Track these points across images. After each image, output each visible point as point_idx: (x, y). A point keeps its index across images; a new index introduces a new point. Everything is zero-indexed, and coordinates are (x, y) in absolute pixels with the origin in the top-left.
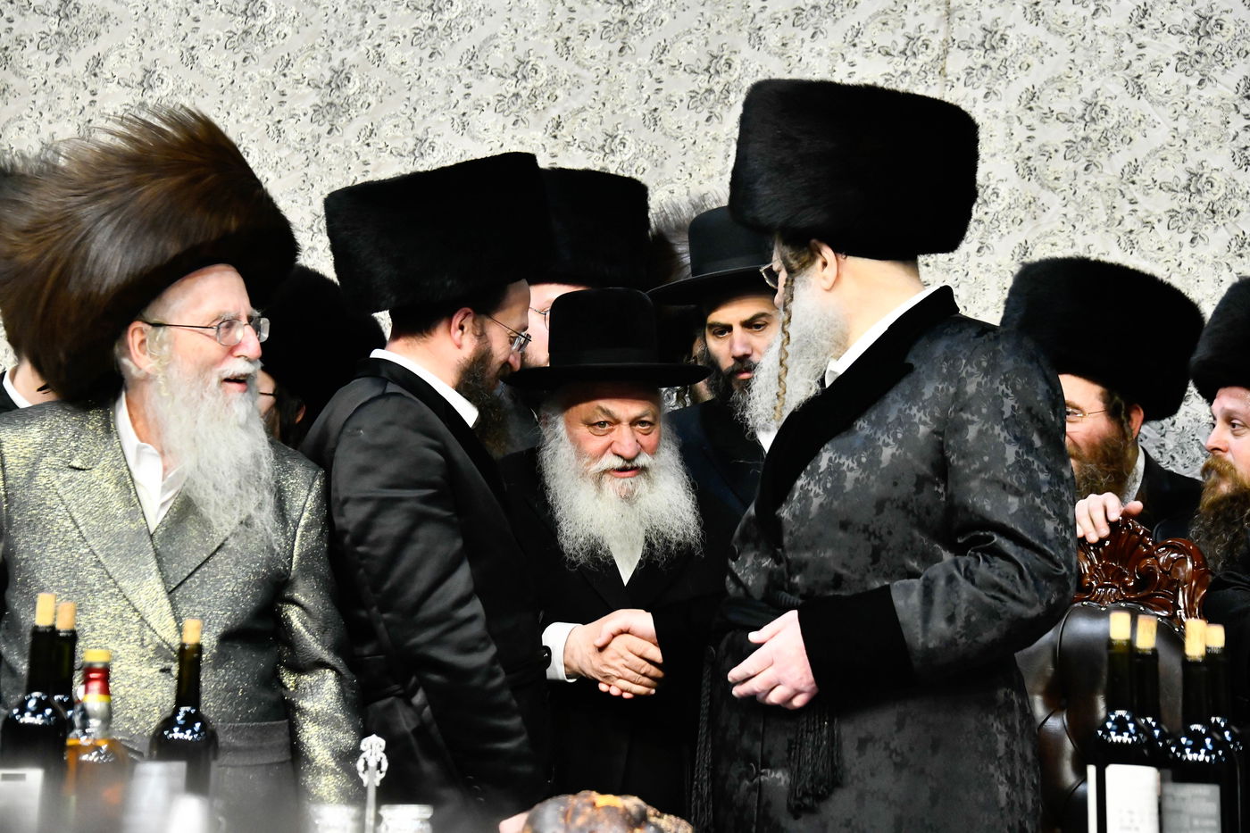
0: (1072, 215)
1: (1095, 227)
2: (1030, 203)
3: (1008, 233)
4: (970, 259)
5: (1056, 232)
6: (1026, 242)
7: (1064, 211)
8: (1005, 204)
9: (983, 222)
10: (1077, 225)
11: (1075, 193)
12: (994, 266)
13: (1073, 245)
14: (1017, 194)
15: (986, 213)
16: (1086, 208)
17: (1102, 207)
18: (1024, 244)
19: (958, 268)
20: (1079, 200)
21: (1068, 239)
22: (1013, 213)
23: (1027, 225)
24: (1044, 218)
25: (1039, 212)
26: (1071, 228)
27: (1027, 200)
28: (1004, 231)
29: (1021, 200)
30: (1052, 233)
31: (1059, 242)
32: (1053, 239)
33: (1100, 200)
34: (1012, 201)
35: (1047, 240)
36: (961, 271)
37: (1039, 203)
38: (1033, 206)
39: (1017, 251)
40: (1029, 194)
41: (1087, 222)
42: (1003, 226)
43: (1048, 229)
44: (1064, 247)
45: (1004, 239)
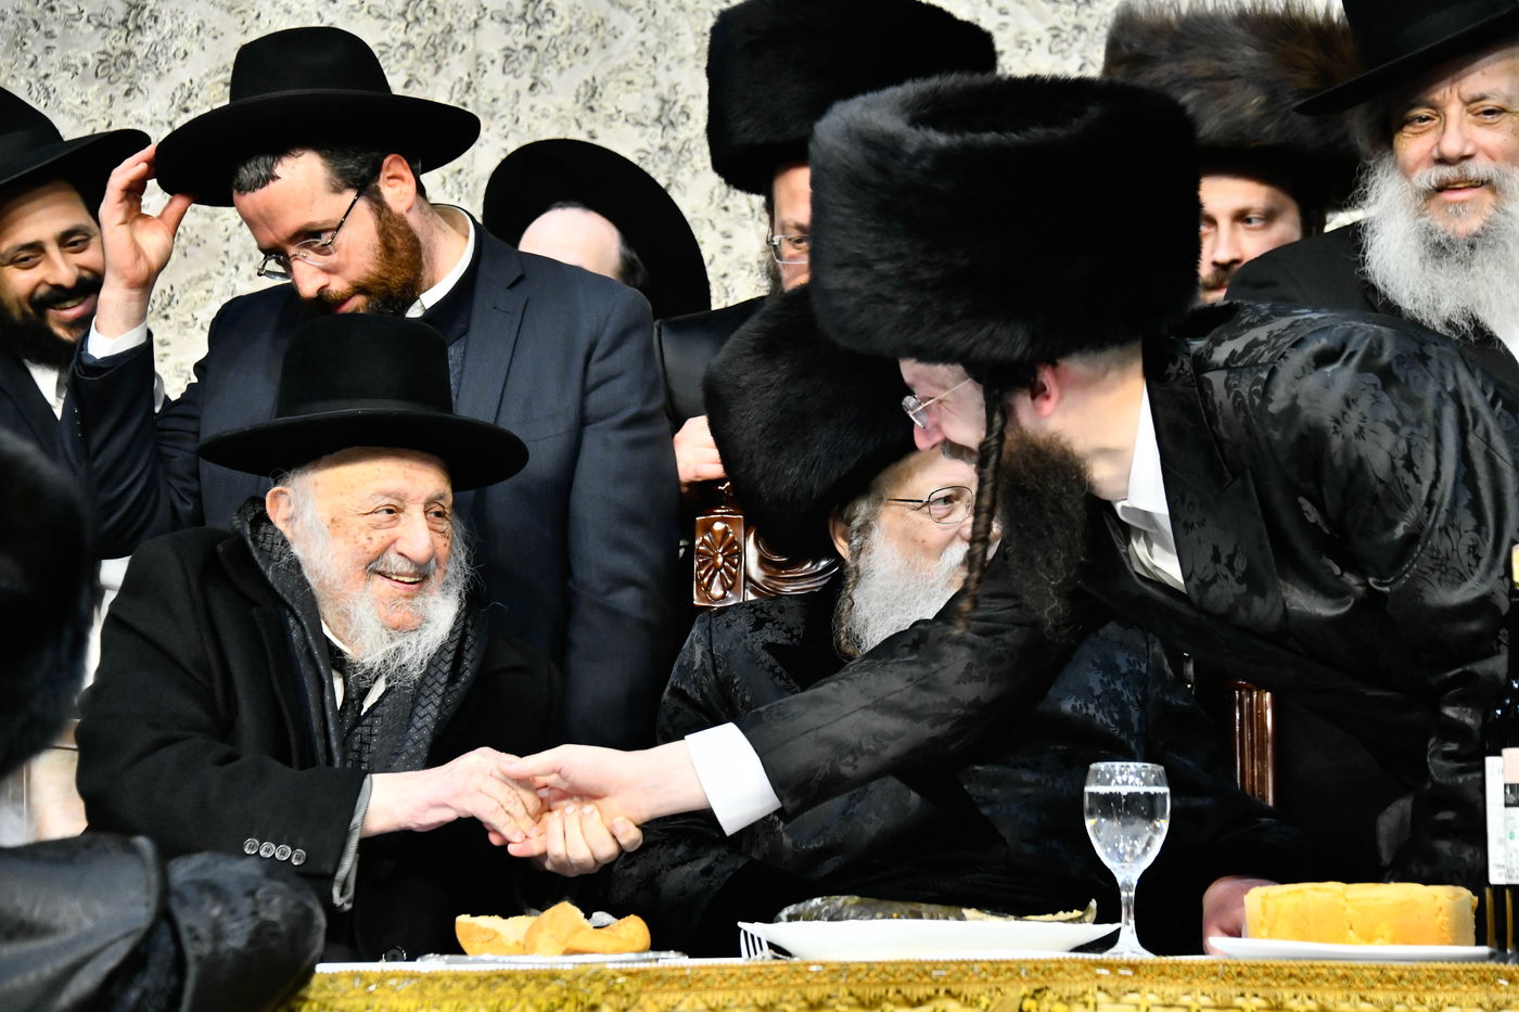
0: (651, 43)
1: (681, 61)
2: (597, 26)
3: (571, 66)
4: (521, 99)
5: (631, 65)
6: (594, 79)
7: (641, 37)
8: (564, 26)
9: (536, 50)
10: (659, 57)
11: (654, 13)
12: (552, 110)
13: (655, 84)
14: (579, 14)
15: (540, 38)
16: (669, 34)
17: (689, 34)
18: (590, 81)
19: (505, 111)
20: (660, 23)
21: (647, 76)
22: (576, 40)
23: (595, 56)
24: (616, 47)
25: (609, 39)
26: (651, 61)
27: (593, 23)
28: (565, 62)
29: (584, 22)
30: (627, 68)
31: (637, 80)
32: (628, 76)
33: (686, 24)
34: (574, 23)
35: (621, 76)
36: (509, 117)
37: (609, 26)
38: (601, 31)
39: (582, 90)
40: (595, 14)
41: (671, 53)
42: (563, 56)
43: (622, 61)
44: (644, 86)
45: (565, 74)
